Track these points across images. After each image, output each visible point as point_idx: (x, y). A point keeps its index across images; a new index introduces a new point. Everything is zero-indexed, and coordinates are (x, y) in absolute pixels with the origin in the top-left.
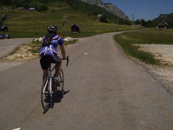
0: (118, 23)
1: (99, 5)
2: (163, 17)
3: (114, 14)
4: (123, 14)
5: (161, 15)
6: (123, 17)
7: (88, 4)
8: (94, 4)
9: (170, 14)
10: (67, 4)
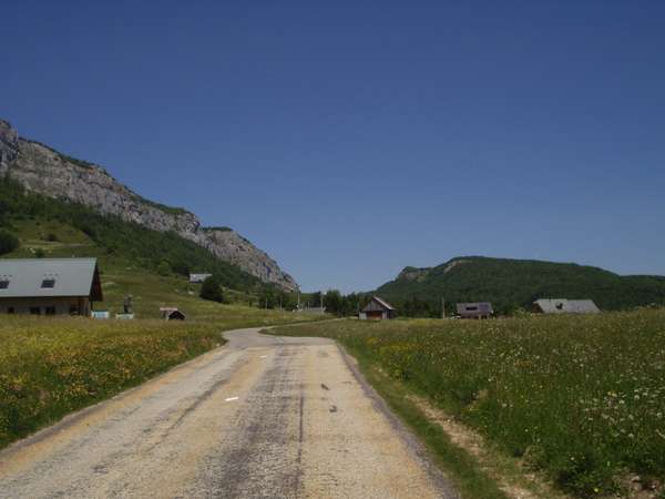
0: (257, 303)
1: (187, 234)
2: (412, 276)
3: (239, 268)
4: (270, 266)
5: (408, 270)
6: (272, 278)
7: (145, 229)
8: (167, 228)
9: (435, 268)
10: (74, 230)
